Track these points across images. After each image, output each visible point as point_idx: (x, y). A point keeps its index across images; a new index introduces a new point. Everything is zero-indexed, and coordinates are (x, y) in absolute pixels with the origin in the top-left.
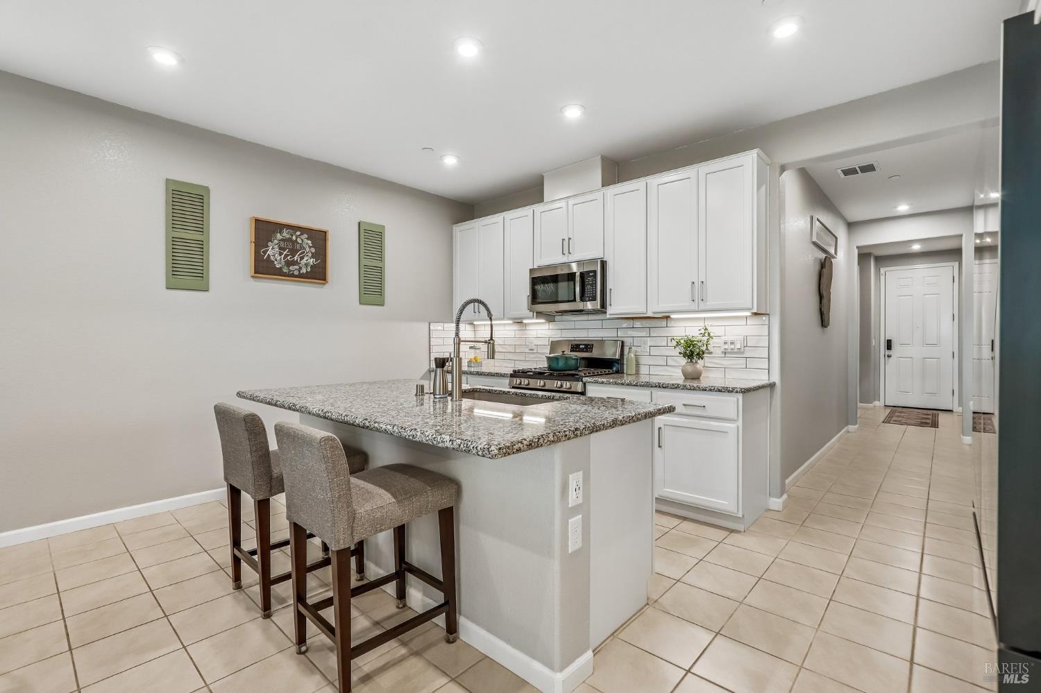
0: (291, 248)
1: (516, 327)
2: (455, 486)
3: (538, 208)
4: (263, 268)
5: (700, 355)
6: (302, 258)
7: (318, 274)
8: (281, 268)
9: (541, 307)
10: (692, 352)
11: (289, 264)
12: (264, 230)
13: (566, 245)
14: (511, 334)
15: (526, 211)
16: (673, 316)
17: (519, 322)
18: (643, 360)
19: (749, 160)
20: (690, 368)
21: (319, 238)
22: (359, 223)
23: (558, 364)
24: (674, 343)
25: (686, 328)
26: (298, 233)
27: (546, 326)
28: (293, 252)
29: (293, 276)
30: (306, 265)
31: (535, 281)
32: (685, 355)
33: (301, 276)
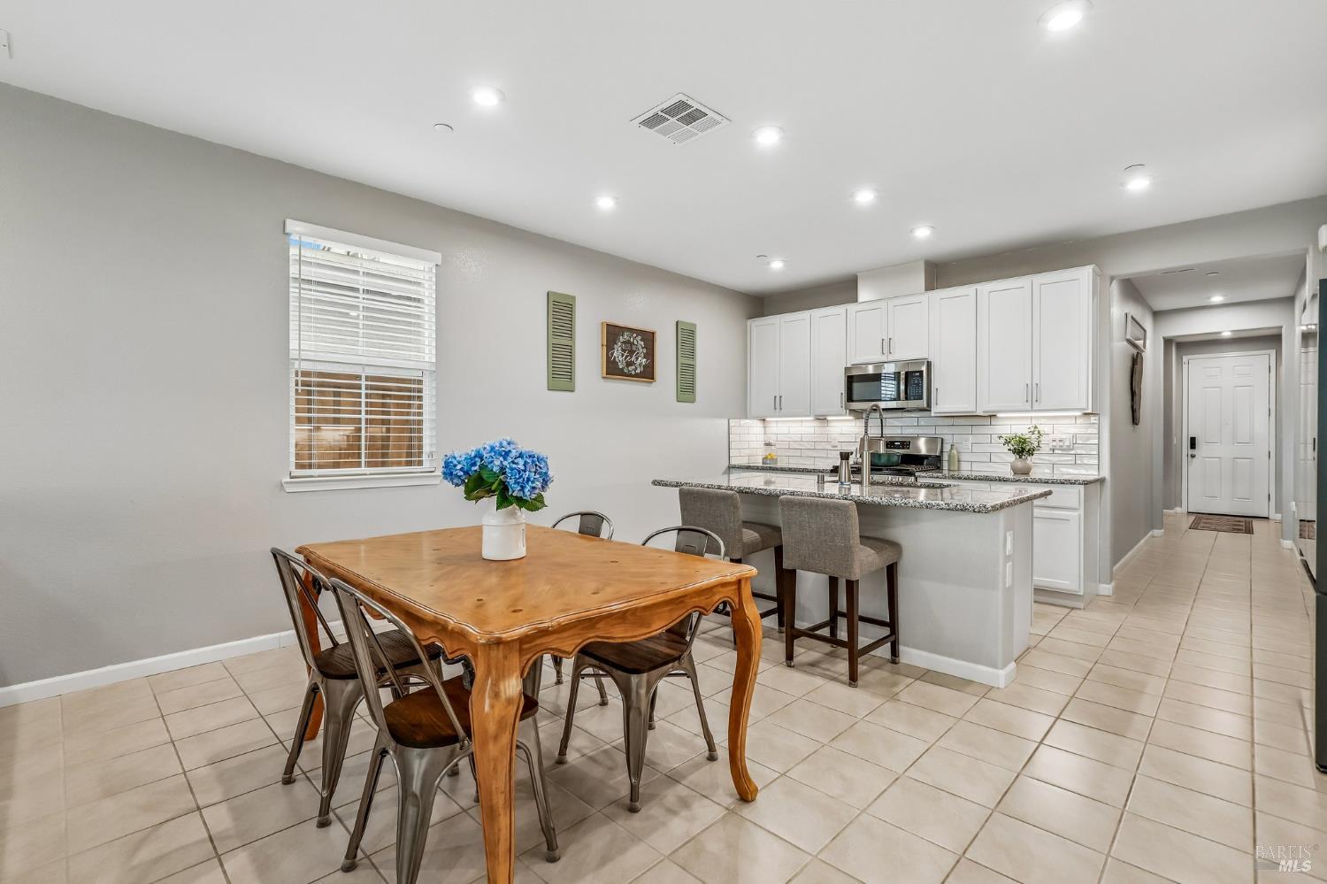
0: (630, 349)
1: (817, 424)
2: (895, 546)
3: (852, 307)
4: (612, 370)
5: (1031, 452)
6: (637, 359)
7: (648, 374)
8: (622, 369)
9: (855, 406)
10: (1022, 449)
11: (629, 364)
12: (613, 333)
13: (887, 345)
14: (812, 430)
15: (839, 310)
16: (999, 415)
17: (822, 419)
18: (963, 457)
19: (1085, 274)
20: (1020, 464)
21: (649, 338)
22: (677, 323)
23: (880, 460)
24: (1003, 441)
25: (1015, 425)
26: (635, 335)
27: (853, 424)
28: (631, 352)
29: (631, 375)
30: (640, 365)
31: (850, 380)
32: (1015, 451)
33: (637, 375)
